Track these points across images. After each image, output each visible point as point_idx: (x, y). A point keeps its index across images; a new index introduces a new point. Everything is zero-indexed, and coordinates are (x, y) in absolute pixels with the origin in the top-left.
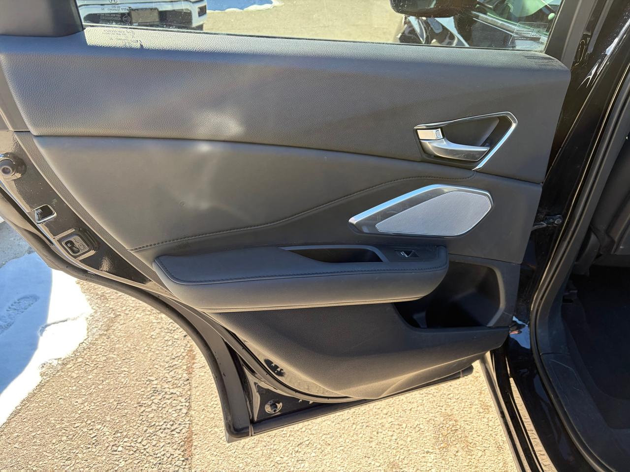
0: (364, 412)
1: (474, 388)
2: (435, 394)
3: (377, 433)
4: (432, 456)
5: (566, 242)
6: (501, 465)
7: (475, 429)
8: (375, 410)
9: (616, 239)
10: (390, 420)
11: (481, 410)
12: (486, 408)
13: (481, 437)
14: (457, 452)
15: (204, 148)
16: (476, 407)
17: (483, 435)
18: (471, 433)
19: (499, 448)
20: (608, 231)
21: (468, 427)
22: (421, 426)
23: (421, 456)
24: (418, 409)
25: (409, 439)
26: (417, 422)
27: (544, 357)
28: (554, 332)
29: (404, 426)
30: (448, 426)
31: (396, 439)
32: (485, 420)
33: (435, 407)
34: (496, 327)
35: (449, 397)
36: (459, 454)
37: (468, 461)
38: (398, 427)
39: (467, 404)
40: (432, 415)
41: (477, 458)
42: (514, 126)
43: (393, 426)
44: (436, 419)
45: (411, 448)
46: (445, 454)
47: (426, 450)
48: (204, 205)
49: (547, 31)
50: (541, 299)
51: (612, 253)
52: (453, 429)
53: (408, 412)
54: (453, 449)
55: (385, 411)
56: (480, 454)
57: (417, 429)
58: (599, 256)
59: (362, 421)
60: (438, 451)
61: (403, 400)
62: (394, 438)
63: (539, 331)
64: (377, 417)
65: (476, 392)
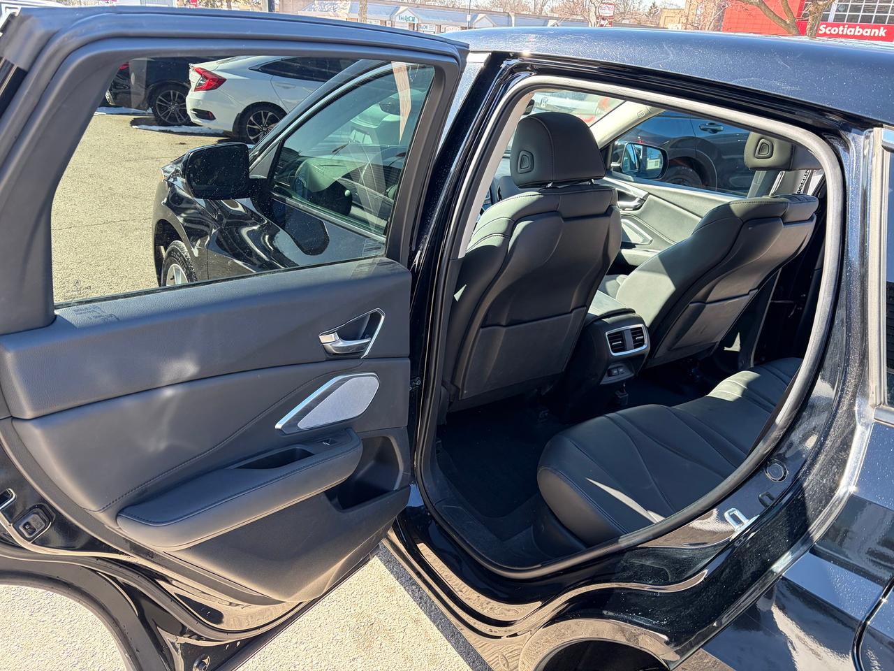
0: (271, 652)
1: (373, 577)
2: (339, 599)
3: (295, 667)
4: (360, 660)
5: (429, 399)
6: (423, 636)
7: (389, 615)
8: (281, 645)
9: (460, 387)
10: (303, 647)
11: (388, 595)
12: (392, 590)
13: (397, 620)
14: (381, 644)
15: (169, 393)
16: (382, 593)
17: (398, 616)
18: (387, 621)
19: (417, 621)
20: (452, 382)
21: (382, 617)
22: (338, 637)
23: (349, 666)
24: (328, 621)
25: (331, 656)
26: (332, 635)
27: (437, 507)
28: (438, 481)
29: (320, 645)
30: (363, 624)
31: (317, 663)
32: (395, 602)
33: (344, 612)
34: (401, 488)
35: (353, 595)
36: (383, 645)
37: (393, 648)
38: (314, 649)
39: (372, 595)
40: (343, 621)
41: (400, 641)
42: (383, 318)
43: (308, 652)
44: (349, 623)
45: (336, 664)
46: (371, 652)
47: (351, 658)
48: (163, 446)
49: (385, 234)
50: (421, 455)
51: (460, 399)
52: (369, 624)
53: (318, 630)
54: (376, 645)
55: (294, 641)
56: (402, 635)
57: (335, 642)
58: (451, 404)
59: (273, 664)
60: (363, 653)
61: (308, 620)
62: (314, 663)
63: (426, 485)
64: (287, 651)
65: (376, 580)
